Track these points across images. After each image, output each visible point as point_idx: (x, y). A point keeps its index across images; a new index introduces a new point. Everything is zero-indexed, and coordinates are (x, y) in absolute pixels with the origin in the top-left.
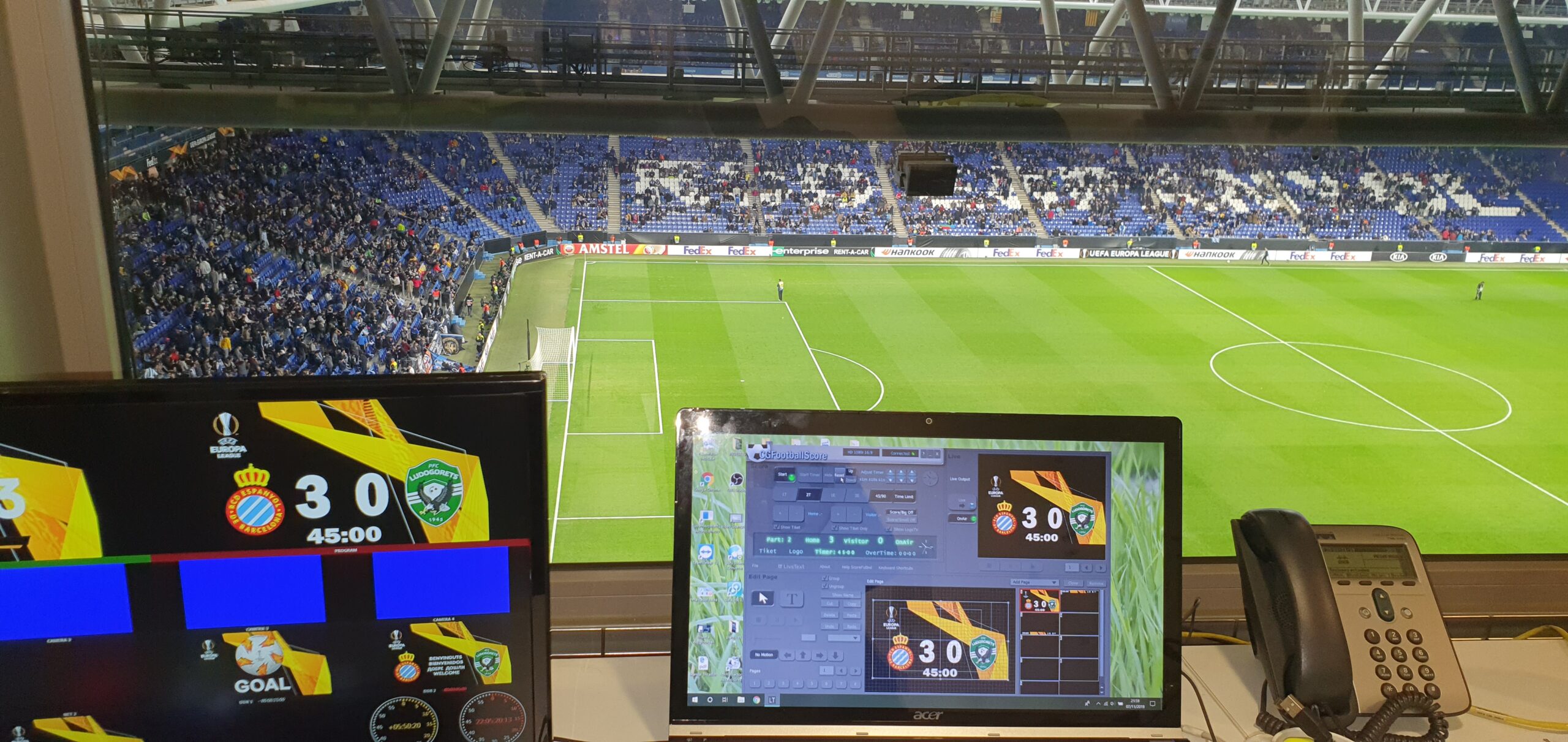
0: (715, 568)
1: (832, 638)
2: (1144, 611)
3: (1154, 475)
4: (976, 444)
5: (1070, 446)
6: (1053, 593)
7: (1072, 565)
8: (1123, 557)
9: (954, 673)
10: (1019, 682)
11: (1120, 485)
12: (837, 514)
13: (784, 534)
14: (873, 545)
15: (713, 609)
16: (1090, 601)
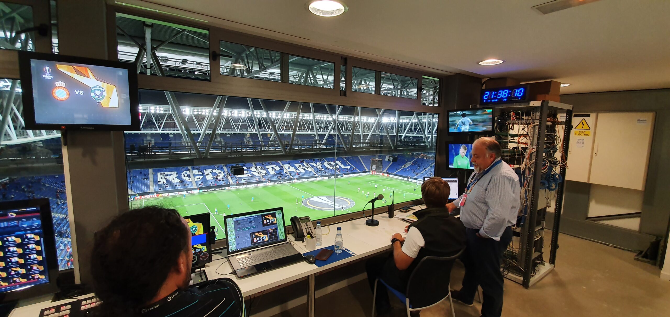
0: (231, 235)
1: (247, 240)
2: (282, 229)
3: (281, 214)
4: (261, 214)
5: (271, 212)
6: (272, 229)
7: (273, 226)
8: (279, 224)
9: (262, 241)
10: (269, 240)
11: (277, 215)
12: (246, 225)
13: (239, 229)
14: (250, 228)
15: (231, 240)
16: (276, 229)
